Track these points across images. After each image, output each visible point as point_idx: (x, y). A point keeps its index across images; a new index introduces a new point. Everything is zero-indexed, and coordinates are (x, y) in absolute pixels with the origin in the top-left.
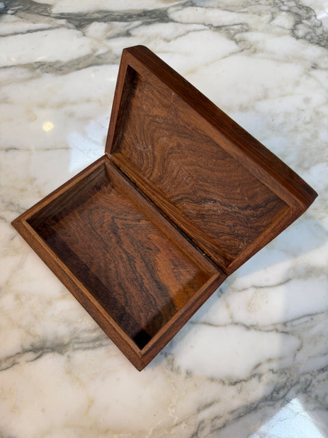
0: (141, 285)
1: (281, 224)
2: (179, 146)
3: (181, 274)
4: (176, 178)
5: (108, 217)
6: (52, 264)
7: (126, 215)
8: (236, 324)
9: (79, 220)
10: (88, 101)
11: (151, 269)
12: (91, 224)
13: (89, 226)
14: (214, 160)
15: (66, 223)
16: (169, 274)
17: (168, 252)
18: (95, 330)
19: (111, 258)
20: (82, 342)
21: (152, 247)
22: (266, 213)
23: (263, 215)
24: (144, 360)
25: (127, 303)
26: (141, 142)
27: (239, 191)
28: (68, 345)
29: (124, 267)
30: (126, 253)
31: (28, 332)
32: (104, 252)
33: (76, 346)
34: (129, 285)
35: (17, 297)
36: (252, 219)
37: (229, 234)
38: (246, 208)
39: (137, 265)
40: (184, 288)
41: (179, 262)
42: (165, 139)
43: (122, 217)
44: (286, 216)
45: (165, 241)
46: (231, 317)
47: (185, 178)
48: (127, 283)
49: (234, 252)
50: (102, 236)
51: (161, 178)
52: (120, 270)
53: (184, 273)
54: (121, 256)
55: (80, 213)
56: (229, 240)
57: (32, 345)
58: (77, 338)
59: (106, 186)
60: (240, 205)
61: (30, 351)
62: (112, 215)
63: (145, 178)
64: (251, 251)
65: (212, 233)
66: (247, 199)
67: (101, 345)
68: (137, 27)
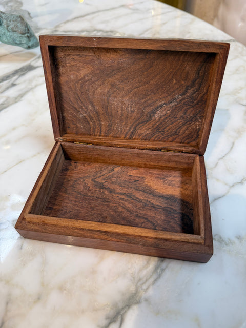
0: (153, 206)
1: (219, 72)
2: (113, 85)
3: (172, 181)
4: (122, 115)
5: (89, 182)
6: (76, 232)
7: (101, 173)
8: (233, 186)
9: (68, 197)
10: (14, 129)
11: (151, 192)
12: (81, 194)
13: (79, 195)
14: (145, 73)
15: (60, 206)
16: (164, 186)
17: (150, 175)
18: (148, 263)
19: (115, 205)
20: (147, 280)
21: (137, 179)
22: (202, 82)
23: (200, 85)
24: (207, 244)
25: (154, 224)
26: (81, 110)
27: (175, 81)
28: (137, 291)
29: (130, 203)
30: (122, 194)
31: (95, 310)
32: (106, 205)
33: (145, 287)
34: (145, 212)
35: (61, 289)
36: (195, 95)
37: (184, 125)
38: (186, 91)
39: (137, 196)
40: (182, 187)
41: (163, 175)
42: (99, 90)
43: (99, 175)
44: (219, 63)
45: (142, 170)
46: (226, 184)
47: (129, 109)
48: (141, 212)
49: (195, 136)
50: (96, 195)
51: (110, 125)
52: (129, 207)
53: (173, 179)
54: (121, 199)
55: (65, 192)
56: (187, 129)
57: (107, 318)
58: (140, 280)
59: (71, 165)
60: (181, 92)
61: (109, 324)
62: (91, 179)
63: (98, 137)
64: (210, 115)
65: (171, 136)
66: (183, 82)
67: (163, 270)
68: (17, 79)
